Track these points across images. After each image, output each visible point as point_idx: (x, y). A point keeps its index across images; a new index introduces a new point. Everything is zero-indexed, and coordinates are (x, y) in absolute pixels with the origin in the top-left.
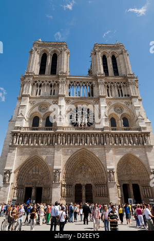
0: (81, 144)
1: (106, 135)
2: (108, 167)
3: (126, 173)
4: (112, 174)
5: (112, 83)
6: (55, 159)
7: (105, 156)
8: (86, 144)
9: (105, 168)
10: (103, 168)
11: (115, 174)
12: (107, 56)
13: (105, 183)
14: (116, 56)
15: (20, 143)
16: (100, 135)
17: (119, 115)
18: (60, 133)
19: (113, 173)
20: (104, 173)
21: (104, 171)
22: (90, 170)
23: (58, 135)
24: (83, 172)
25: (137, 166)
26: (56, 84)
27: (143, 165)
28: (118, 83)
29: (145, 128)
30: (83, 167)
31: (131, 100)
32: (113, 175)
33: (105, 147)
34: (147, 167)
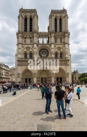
3: (58, 74)
5: (58, 36)
9: (51, 73)
11: (54, 74)
12: (57, 19)
13: (51, 77)
14: (62, 18)
15: (21, 64)
17: (59, 52)
24: (44, 74)
26: (33, 37)
27: (64, 71)
28: (61, 36)
29: (68, 58)
31: (65, 44)
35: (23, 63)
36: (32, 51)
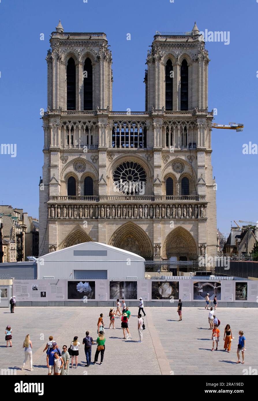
0: (127, 217)
1: (156, 207)
2: (155, 242)
3: (175, 246)
4: (158, 249)
5: (174, 123)
6: (100, 234)
7: (153, 231)
8: (132, 217)
9: (152, 242)
10: (150, 242)
11: (161, 248)
12: (173, 62)
13: (151, 257)
14: (189, 61)
15: (60, 215)
16: (149, 206)
17: (178, 176)
18: (103, 204)
19: (160, 248)
20: (151, 247)
21: (151, 245)
22: (137, 243)
23: (101, 207)
24: (130, 245)
25: (187, 239)
26: (94, 126)
27: (193, 239)
28: (183, 123)
29: (203, 197)
30: (130, 240)
31: (196, 152)
32: (160, 249)
33: (153, 221)
34: (196, 241)
35: (65, 211)
36: (92, 171)
